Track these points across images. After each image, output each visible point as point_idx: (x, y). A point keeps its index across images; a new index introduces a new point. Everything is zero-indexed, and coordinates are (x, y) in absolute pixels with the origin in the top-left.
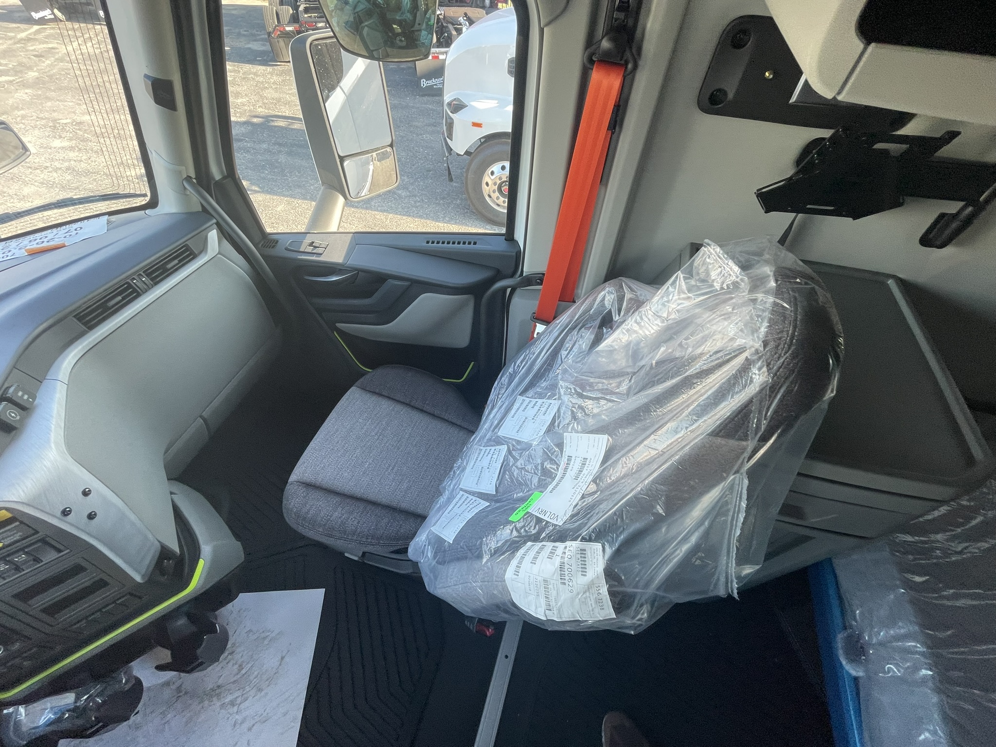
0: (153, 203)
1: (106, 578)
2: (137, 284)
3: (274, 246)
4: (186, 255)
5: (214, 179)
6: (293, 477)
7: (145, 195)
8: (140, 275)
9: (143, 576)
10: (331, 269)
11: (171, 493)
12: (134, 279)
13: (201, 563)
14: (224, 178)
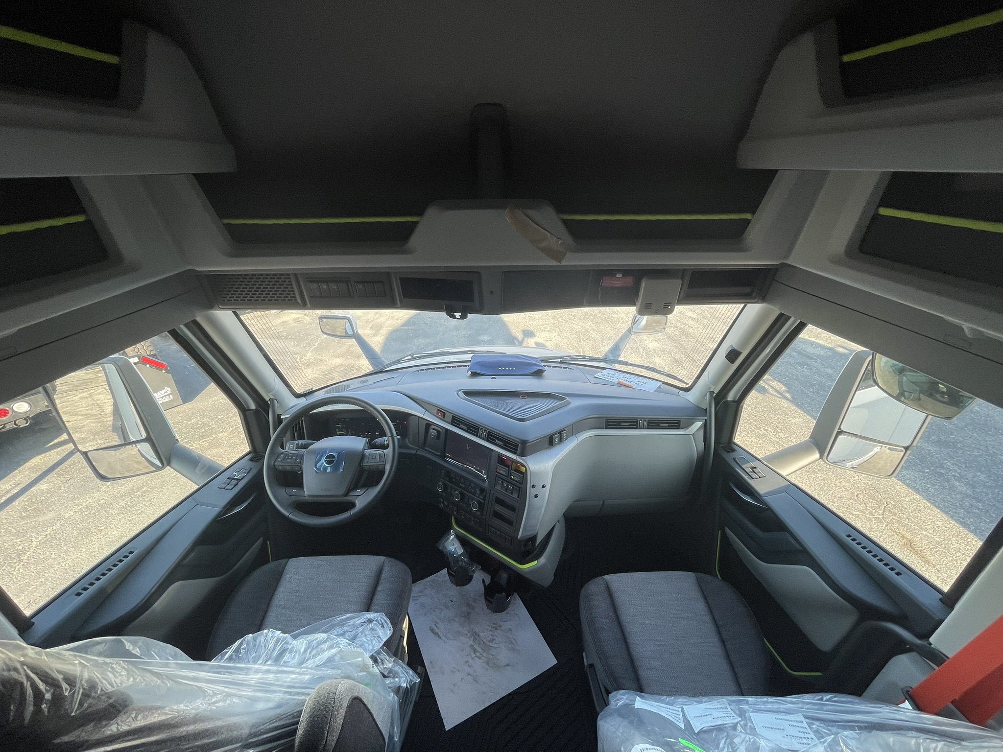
0: (687, 390)
1: (514, 524)
2: (641, 423)
3: (729, 452)
4: (675, 424)
5: (726, 399)
6: (607, 577)
7: (688, 384)
8: (646, 420)
9: (521, 537)
10: (751, 492)
11: (558, 521)
12: (642, 420)
13: (535, 563)
14: (733, 401)
